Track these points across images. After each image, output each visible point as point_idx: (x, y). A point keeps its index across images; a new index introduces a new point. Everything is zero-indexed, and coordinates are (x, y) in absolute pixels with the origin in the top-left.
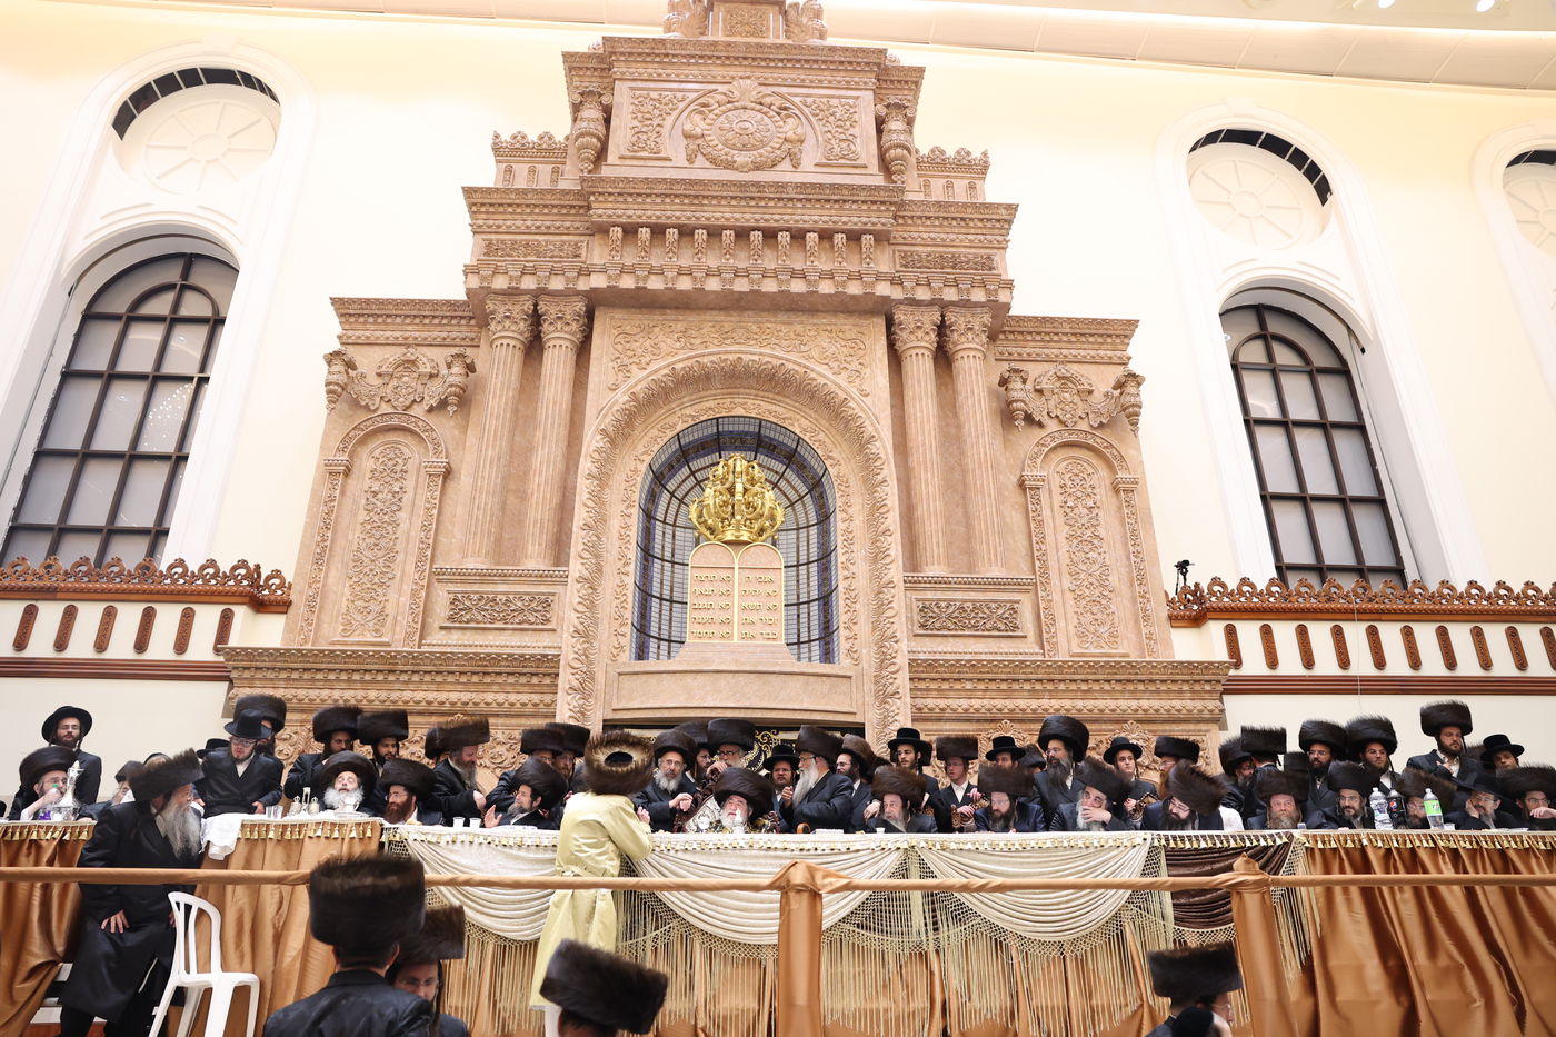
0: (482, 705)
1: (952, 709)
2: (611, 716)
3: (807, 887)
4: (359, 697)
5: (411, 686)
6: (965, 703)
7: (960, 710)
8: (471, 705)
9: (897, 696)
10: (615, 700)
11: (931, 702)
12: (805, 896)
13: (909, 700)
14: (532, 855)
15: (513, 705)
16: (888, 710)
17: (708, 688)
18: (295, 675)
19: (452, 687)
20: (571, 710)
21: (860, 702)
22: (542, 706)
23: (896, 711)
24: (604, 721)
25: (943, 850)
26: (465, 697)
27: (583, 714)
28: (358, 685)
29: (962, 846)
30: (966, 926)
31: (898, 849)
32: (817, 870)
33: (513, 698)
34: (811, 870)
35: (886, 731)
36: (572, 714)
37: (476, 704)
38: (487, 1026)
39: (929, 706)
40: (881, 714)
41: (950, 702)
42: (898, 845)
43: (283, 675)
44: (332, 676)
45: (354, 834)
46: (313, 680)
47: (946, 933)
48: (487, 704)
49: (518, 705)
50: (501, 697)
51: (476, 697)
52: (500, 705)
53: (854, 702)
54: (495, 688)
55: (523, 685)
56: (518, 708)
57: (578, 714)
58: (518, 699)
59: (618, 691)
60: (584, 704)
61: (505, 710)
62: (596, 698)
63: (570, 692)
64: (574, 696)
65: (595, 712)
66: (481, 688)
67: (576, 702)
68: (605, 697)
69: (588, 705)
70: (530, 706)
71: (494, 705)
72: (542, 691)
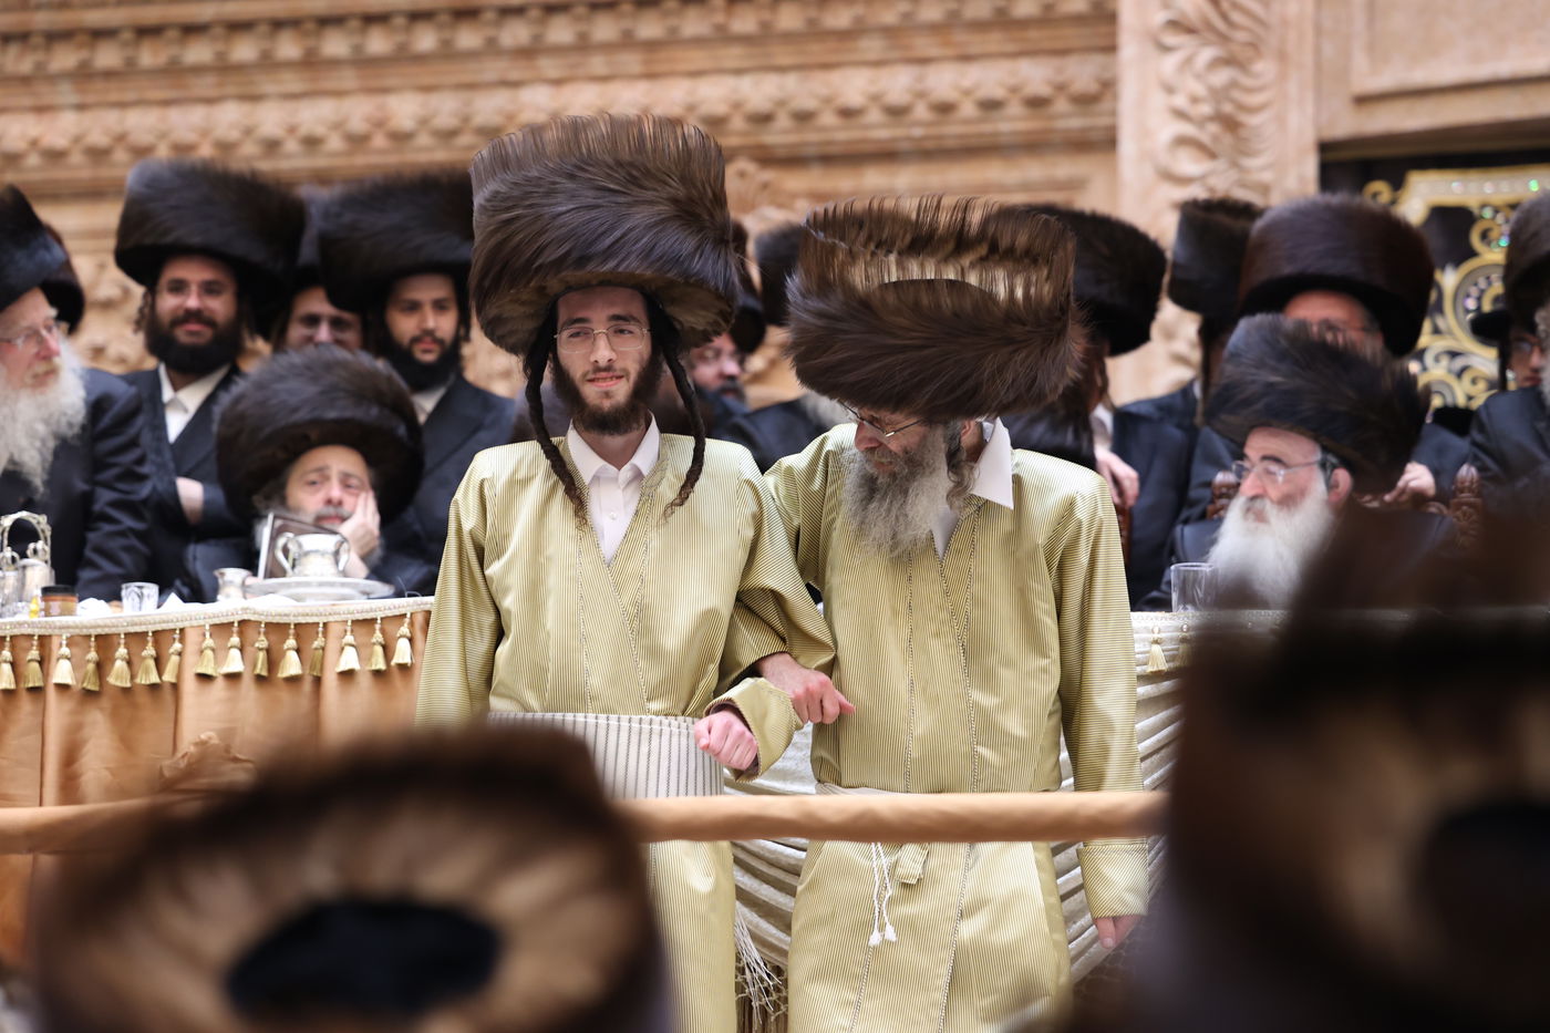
0: (828, 119)
2: (1348, 124)
4: (357, 124)
5: (549, 66)
8: (783, 121)
10: (1360, 61)
15: (945, 109)
18: (108, 56)
19: (698, 58)
20: (1180, 114)
22: (1061, 105)
24: (1325, 147)
26: (759, 91)
27: (1230, 124)
28: (348, 79)
33: (945, 80)
36: (1188, 129)
37: (804, 117)
43: (65, 58)
44: (245, 50)
45: (349, 660)
46: (174, 71)
48: (847, 113)
49: (968, 109)
50: (897, 83)
51: (801, 90)
52: (897, 112)
54: (872, 46)
55: (979, 26)
56: (967, 121)
57: (1213, 128)
58: (967, 83)
59: (1371, 20)
60: (1234, 84)
61: (918, 132)
62: (1282, 57)
63: (1171, 39)
64: (1188, 61)
65: (1281, 120)
66: (817, 51)
67: (1198, 77)
68: (1318, 51)
69: (1250, 90)
70: (1015, 108)
71: (874, 116)
72: (1059, 45)
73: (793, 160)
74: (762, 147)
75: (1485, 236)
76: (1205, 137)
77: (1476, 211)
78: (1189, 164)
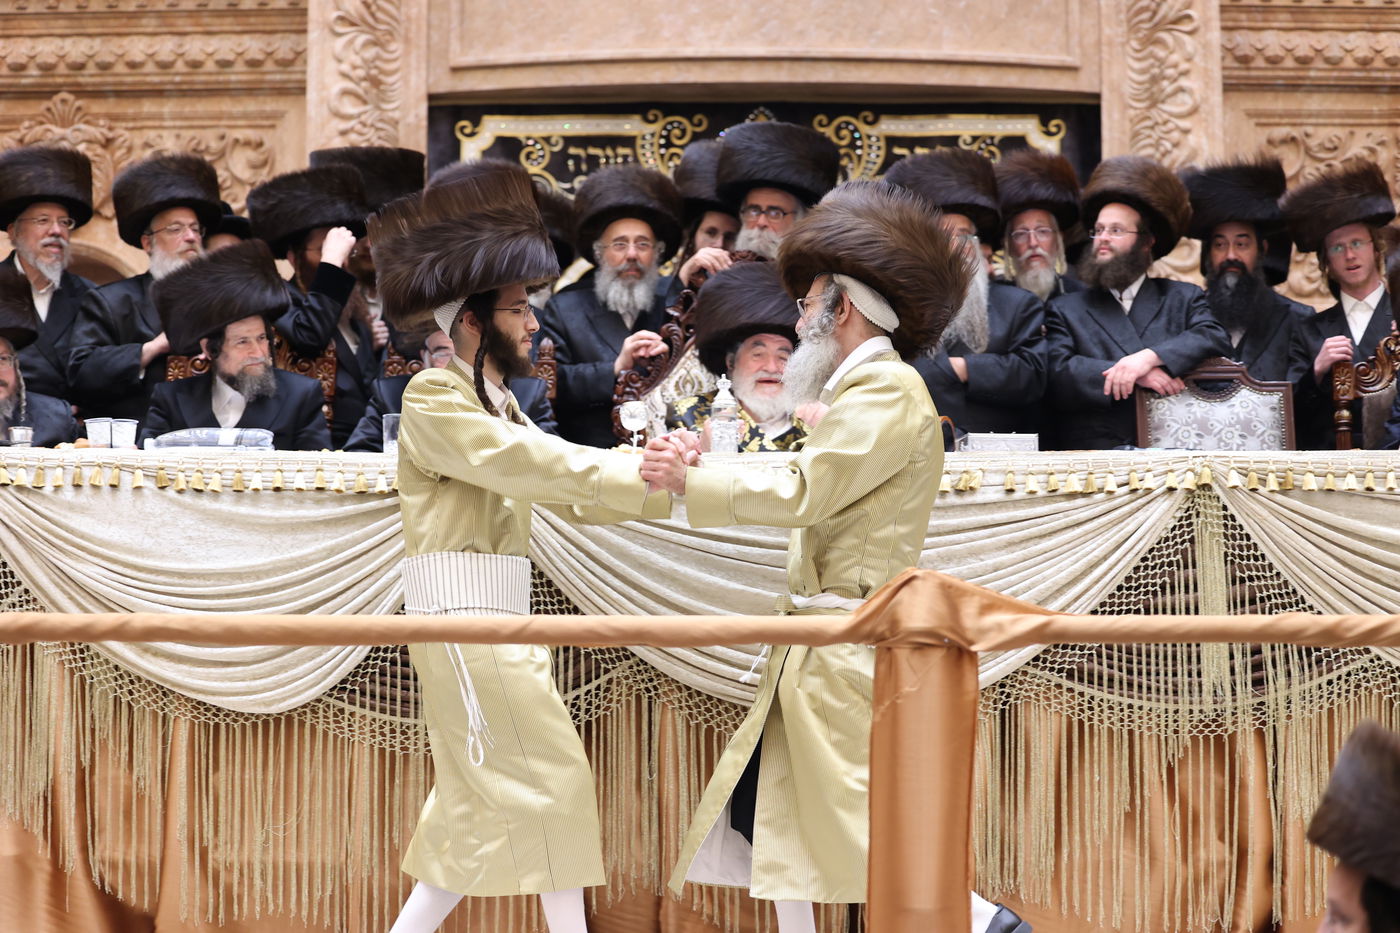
0: (120, 68)
1: (1327, 60)
2: (447, 84)
3: (940, 637)
6: (1360, 44)
7: (1349, 62)
9: (1187, 27)
10: (455, 46)
11: (1272, 41)
12: (936, 657)
13: (1215, 36)
14: (268, 511)
15: (196, 65)
16: (1161, 62)
17: (694, 9)
19: (38, 27)
20: (345, 76)
21: (1091, 39)
22: (269, 66)
23: (1184, 66)
24: (431, 97)
25: (1284, 492)
26: (77, 49)
27: (376, 82)
29: (1331, 482)
30: (1334, 676)
31: (1171, 490)
32: (963, 593)
33: (195, 47)
34: (951, 594)
35: (1154, 113)
36: (350, 85)
37: (105, 67)
38: (191, 905)
39: (1269, 53)
40: (1143, 72)
41: (1322, 40)
42: (1171, 480)
47: (1282, 694)
48: (132, 65)
49: (210, 66)
50: (165, 48)
51: (103, 49)
52: (165, 66)
53: (1075, 39)
54: (150, 23)
55: (219, 14)
56: (210, 74)
57: (364, 84)
58: (210, 50)
59: (462, 22)
60: (378, 57)
61: (178, 79)
62: (407, 41)
63: (340, 29)
64: (351, 42)
65: (406, 80)
66: (113, 25)
67: (357, 53)
68: (429, 37)
69: (388, 61)
70: (240, 67)
71: (150, 67)
72: (268, 28)
73: (97, 94)
74: (79, 84)
75: (528, 156)
76: (360, 91)
77: (524, 141)
78: (349, 107)
